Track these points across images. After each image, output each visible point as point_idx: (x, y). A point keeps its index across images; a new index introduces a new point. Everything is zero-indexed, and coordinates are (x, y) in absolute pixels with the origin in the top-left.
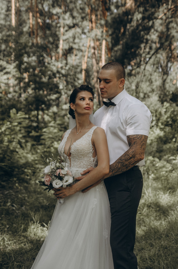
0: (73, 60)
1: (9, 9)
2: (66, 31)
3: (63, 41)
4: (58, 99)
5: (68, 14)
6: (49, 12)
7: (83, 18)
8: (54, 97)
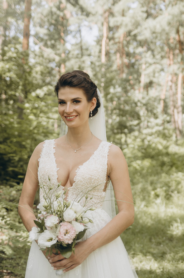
0: (153, 92)
1: (100, 52)
2: (148, 67)
3: (145, 75)
4: (138, 124)
5: (150, 53)
6: (134, 53)
7: (162, 57)
8: (135, 122)
